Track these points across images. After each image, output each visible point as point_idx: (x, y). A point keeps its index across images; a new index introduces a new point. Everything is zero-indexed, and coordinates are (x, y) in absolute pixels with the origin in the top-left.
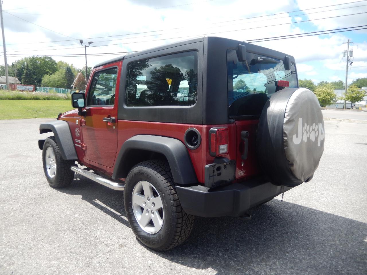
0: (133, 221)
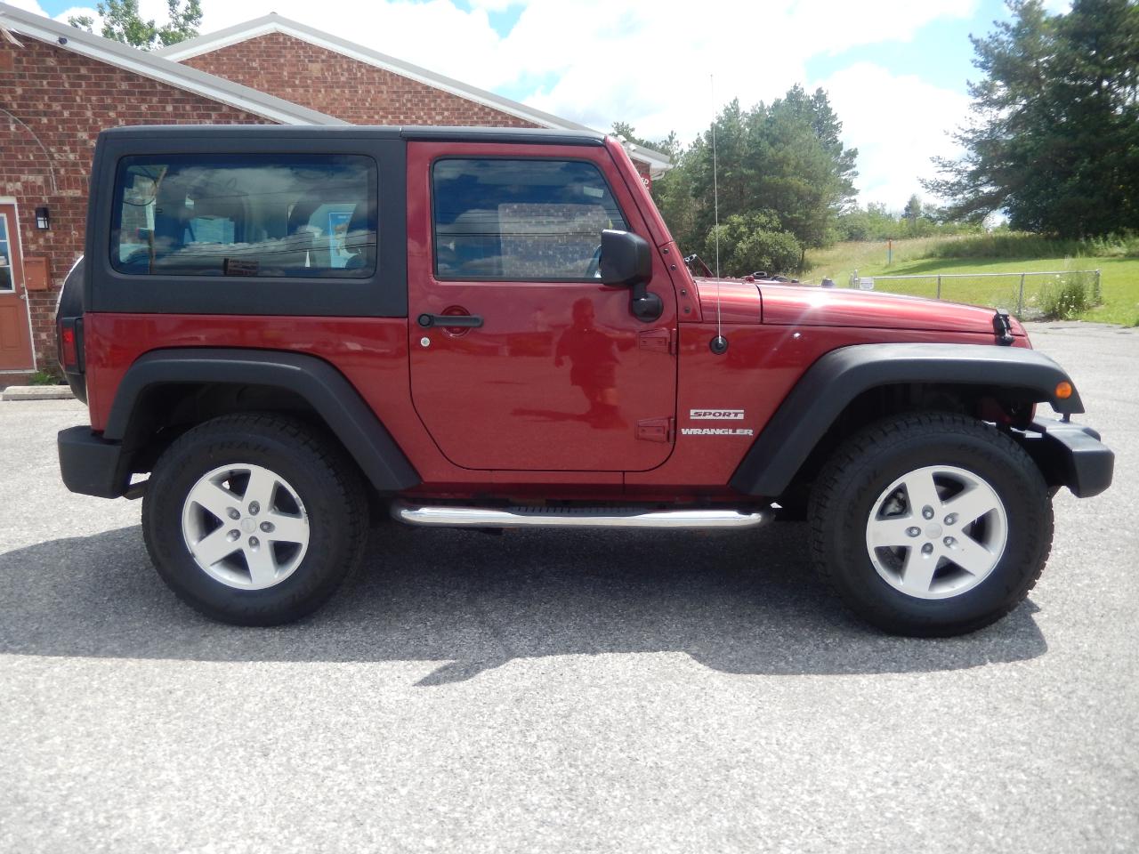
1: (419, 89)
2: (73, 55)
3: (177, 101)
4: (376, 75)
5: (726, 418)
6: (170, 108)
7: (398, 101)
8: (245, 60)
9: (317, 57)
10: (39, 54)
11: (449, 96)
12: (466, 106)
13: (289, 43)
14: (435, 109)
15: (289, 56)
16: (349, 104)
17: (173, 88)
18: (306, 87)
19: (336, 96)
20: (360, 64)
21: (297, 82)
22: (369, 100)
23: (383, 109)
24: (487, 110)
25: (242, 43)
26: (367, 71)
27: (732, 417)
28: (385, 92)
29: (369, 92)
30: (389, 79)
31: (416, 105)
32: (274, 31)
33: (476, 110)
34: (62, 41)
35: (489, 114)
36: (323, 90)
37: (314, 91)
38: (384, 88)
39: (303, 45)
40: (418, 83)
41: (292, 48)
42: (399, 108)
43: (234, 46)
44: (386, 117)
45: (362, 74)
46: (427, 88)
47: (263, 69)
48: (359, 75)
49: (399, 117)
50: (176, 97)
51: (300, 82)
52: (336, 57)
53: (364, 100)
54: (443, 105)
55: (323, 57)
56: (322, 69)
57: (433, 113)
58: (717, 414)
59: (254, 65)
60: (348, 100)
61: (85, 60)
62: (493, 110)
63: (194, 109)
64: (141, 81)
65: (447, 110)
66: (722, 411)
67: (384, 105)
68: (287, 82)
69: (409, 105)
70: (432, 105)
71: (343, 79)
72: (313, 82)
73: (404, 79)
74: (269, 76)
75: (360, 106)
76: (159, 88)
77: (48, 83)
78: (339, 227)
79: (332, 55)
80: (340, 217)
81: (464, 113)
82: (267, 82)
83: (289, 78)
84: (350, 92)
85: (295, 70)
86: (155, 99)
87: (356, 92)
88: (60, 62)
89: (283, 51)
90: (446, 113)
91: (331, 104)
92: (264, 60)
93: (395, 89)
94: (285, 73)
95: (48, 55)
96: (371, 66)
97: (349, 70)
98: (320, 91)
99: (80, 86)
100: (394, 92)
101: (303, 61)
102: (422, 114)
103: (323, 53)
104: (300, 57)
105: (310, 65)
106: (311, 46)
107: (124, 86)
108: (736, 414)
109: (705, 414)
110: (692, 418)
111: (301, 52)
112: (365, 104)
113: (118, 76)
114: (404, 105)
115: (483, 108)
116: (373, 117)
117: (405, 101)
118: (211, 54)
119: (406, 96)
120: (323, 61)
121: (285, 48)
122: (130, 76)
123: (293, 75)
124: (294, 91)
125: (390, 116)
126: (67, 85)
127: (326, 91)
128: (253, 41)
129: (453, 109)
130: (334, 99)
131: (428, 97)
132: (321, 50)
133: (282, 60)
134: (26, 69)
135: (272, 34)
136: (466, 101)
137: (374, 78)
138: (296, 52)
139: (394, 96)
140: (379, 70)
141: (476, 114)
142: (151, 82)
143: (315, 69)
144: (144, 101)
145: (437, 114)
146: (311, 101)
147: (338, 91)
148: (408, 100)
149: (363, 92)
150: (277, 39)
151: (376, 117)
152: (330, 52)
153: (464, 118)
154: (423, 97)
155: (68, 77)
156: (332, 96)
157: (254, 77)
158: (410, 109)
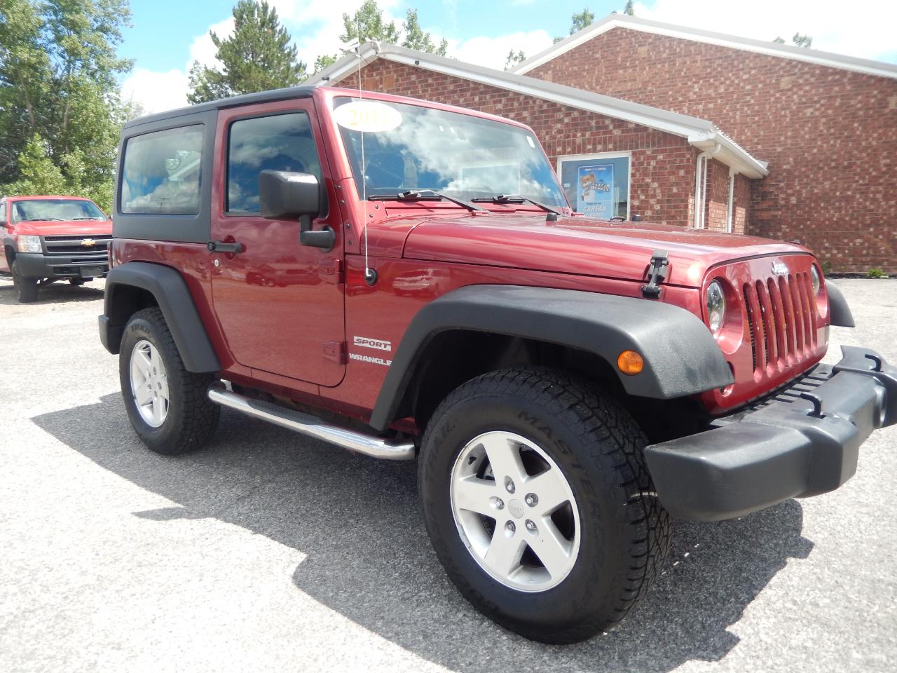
1: (730, 53)
2: (425, 71)
3: (482, 93)
4: (692, 48)
5: (378, 347)
6: (477, 99)
7: (710, 67)
8: (591, 53)
9: (645, 41)
10: (408, 74)
11: (758, 56)
12: (773, 62)
13: (624, 34)
14: (742, 69)
15: (624, 44)
16: (667, 76)
17: (480, 84)
18: (634, 67)
19: (657, 71)
20: (680, 41)
21: (628, 64)
22: (685, 70)
23: (695, 76)
24: (794, 63)
25: (591, 40)
26: (686, 45)
27: (382, 348)
28: (699, 61)
29: (685, 63)
30: (703, 49)
31: (726, 68)
32: (614, 27)
33: (783, 64)
34: (417, 63)
35: (795, 66)
36: (647, 68)
37: (640, 69)
38: (699, 58)
39: (635, 33)
40: (729, 49)
41: (626, 37)
42: (710, 73)
43: (584, 44)
44: (698, 82)
45: (681, 49)
46: (737, 52)
47: (603, 58)
48: (678, 50)
49: (709, 81)
50: (481, 90)
51: (631, 64)
52: (660, 39)
53: (680, 70)
54: (751, 65)
55: (650, 40)
56: (648, 50)
57: (741, 73)
58: (372, 344)
59: (597, 56)
60: (667, 72)
61: (431, 74)
62: (800, 62)
63: (492, 97)
64: (462, 83)
65: (755, 68)
66: (376, 341)
67: (697, 72)
68: (620, 65)
69: (719, 69)
70: (741, 66)
71: (665, 56)
72: (640, 62)
73: (717, 47)
74: (607, 62)
75: (677, 76)
76: (472, 85)
77: (411, 92)
78: (585, 178)
79: (658, 38)
80: (587, 170)
81: (770, 69)
82: (605, 67)
83: (622, 62)
84: (669, 65)
85: (627, 55)
86: (469, 94)
87: (674, 65)
88: (419, 77)
89: (620, 41)
90: (753, 72)
91: (653, 78)
92: (605, 51)
93: (708, 57)
94: (619, 59)
95: (412, 74)
96: (689, 41)
97: (671, 47)
98: (645, 69)
99: (427, 91)
100: (708, 60)
101: (635, 46)
102: (730, 75)
103: (650, 37)
104: (632, 43)
105: (639, 48)
106: (641, 33)
107: (451, 87)
108: (385, 345)
109: (363, 342)
110: (355, 344)
111: (633, 40)
112: (680, 74)
113: (448, 81)
114: (715, 69)
115: (790, 62)
116: (686, 84)
117: (716, 66)
118: (567, 53)
119: (717, 62)
120: (650, 44)
121: (621, 39)
122: (455, 80)
123: (625, 59)
124: (624, 71)
125: (701, 81)
126: (420, 92)
127: (650, 68)
128: (598, 38)
129: (760, 67)
130: (656, 74)
131: (737, 60)
132: (648, 35)
133: (618, 49)
134: (401, 85)
135: (614, 29)
136: (774, 58)
137: (690, 51)
138: (630, 40)
139: (707, 63)
140: (695, 43)
141: (783, 68)
142: (467, 81)
143: (643, 51)
144: (462, 96)
145: (745, 73)
146: (637, 77)
147: (659, 66)
148: (720, 65)
149: (680, 64)
150: (616, 32)
151: (689, 83)
152: (656, 35)
153: (771, 74)
154: (733, 60)
155: (422, 86)
156: (655, 70)
157: (596, 66)
158: (720, 72)
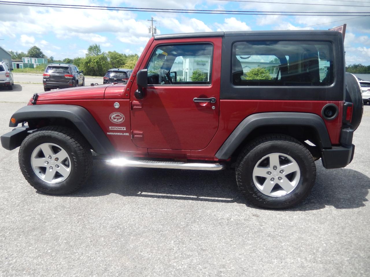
0: (256, 192)
